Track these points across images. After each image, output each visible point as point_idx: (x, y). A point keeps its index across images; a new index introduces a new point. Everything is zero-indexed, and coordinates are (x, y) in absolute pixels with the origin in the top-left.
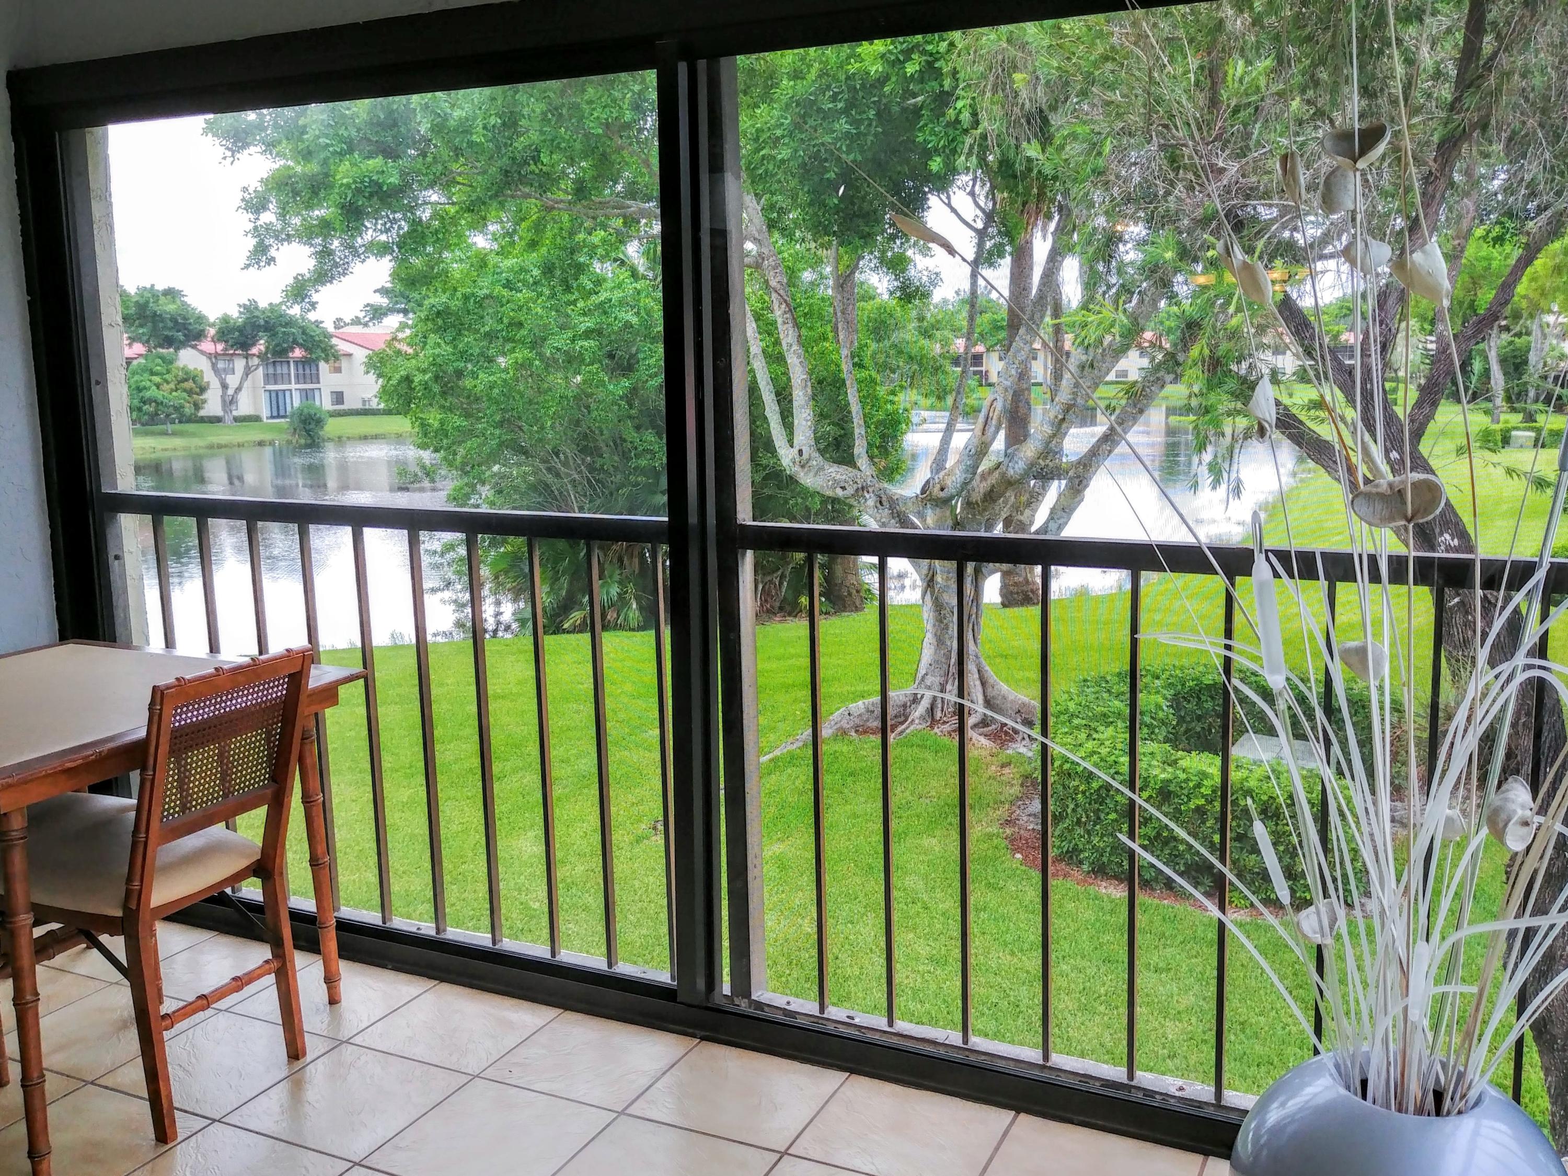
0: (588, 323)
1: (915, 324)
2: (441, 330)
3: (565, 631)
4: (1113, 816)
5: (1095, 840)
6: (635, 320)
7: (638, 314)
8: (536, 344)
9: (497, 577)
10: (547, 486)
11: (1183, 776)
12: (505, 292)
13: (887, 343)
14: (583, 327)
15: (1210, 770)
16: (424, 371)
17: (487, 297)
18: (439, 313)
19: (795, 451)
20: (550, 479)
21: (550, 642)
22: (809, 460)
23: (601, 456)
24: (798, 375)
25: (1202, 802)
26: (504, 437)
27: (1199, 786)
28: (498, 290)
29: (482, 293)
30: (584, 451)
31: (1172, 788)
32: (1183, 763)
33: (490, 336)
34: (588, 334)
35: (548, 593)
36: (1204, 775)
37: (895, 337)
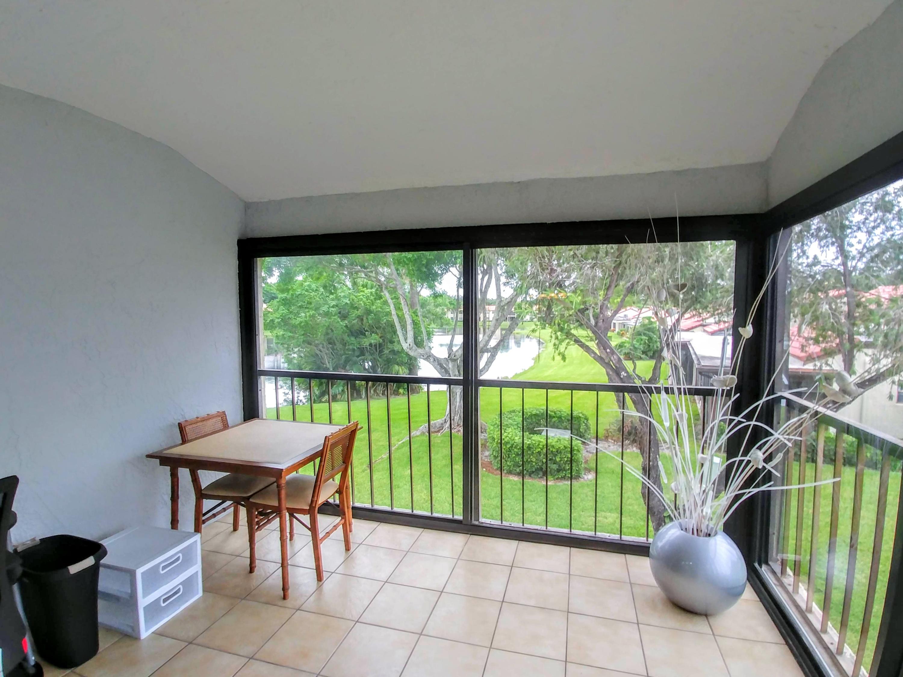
0: (334, 303)
1: (433, 304)
2: (284, 305)
3: (323, 402)
4: (514, 455)
5: (508, 463)
6: (348, 302)
7: (349, 300)
8: (317, 309)
9: (299, 385)
10: (317, 355)
11: (534, 442)
12: (306, 293)
13: (425, 310)
14: (332, 304)
15: (542, 440)
16: (278, 318)
17: (300, 294)
18: (283, 300)
19: (408, 344)
20: (318, 352)
21: (315, 406)
22: (412, 347)
23: (335, 345)
24: (409, 321)
25: (540, 450)
26: (305, 339)
27: (539, 445)
28: (304, 292)
29: (298, 293)
30: (330, 343)
31: (531, 446)
32: (533, 438)
33: (301, 307)
34: (333, 307)
35: (317, 390)
36: (540, 442)
37: (428, 308)
